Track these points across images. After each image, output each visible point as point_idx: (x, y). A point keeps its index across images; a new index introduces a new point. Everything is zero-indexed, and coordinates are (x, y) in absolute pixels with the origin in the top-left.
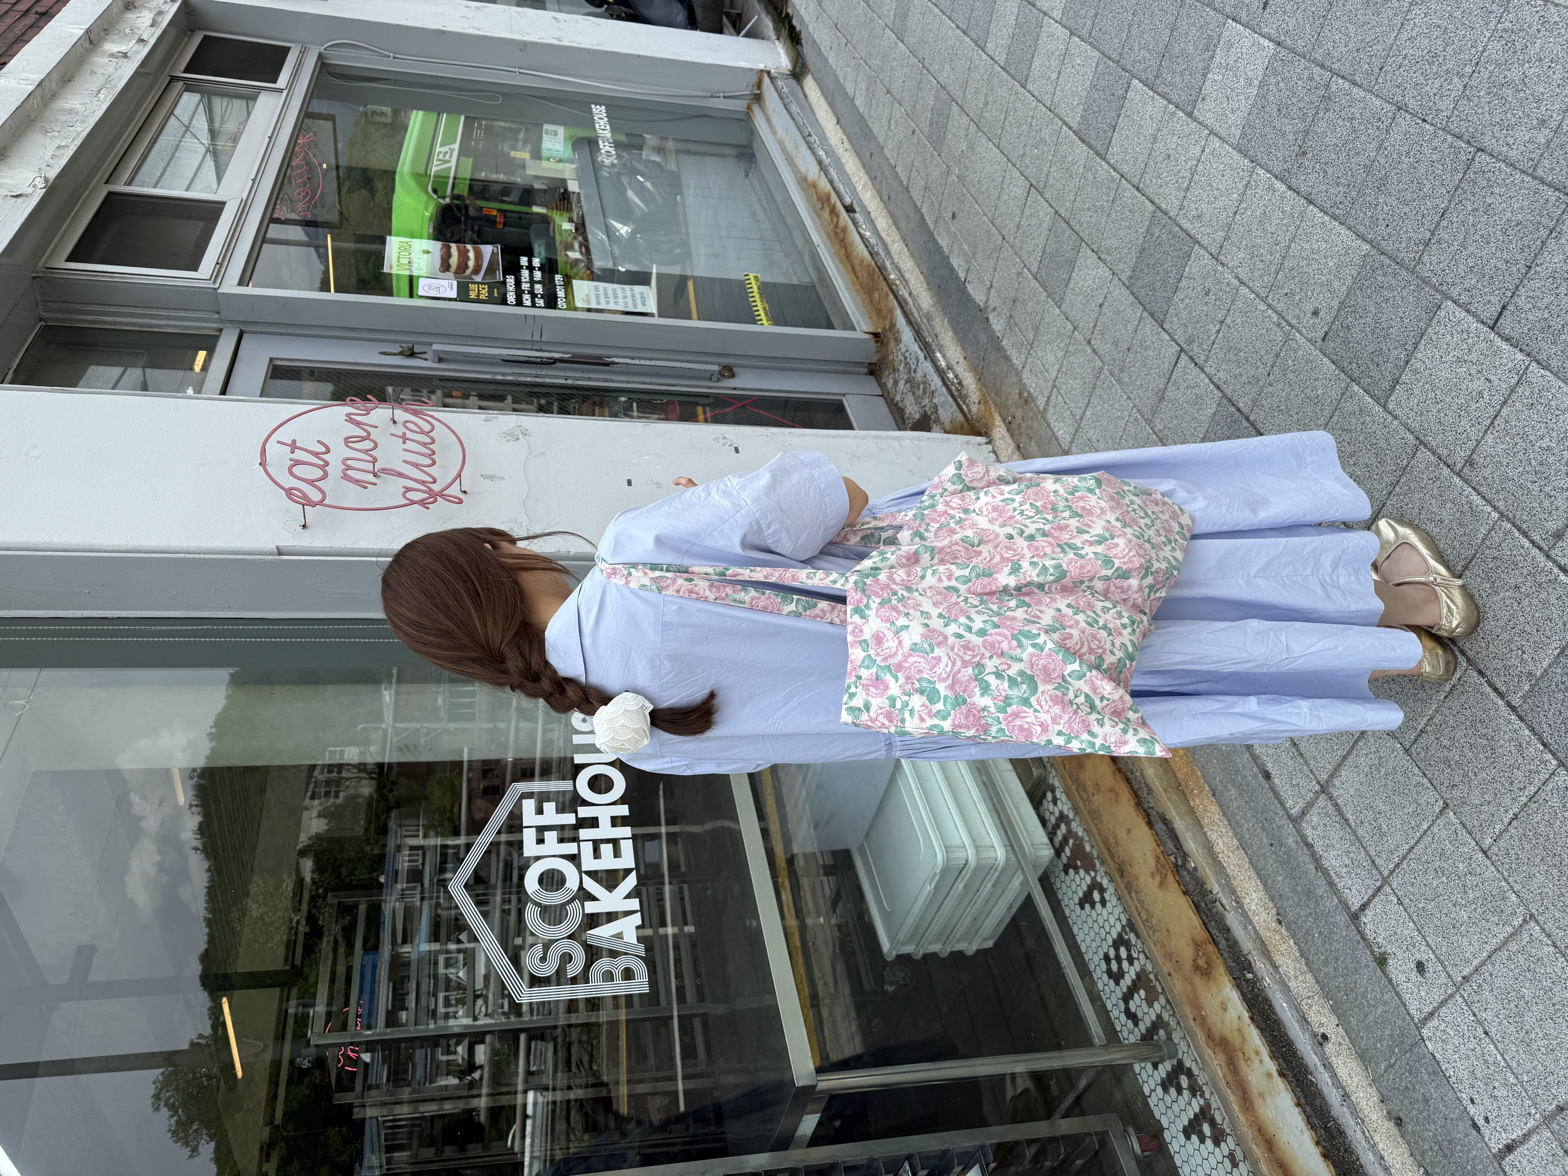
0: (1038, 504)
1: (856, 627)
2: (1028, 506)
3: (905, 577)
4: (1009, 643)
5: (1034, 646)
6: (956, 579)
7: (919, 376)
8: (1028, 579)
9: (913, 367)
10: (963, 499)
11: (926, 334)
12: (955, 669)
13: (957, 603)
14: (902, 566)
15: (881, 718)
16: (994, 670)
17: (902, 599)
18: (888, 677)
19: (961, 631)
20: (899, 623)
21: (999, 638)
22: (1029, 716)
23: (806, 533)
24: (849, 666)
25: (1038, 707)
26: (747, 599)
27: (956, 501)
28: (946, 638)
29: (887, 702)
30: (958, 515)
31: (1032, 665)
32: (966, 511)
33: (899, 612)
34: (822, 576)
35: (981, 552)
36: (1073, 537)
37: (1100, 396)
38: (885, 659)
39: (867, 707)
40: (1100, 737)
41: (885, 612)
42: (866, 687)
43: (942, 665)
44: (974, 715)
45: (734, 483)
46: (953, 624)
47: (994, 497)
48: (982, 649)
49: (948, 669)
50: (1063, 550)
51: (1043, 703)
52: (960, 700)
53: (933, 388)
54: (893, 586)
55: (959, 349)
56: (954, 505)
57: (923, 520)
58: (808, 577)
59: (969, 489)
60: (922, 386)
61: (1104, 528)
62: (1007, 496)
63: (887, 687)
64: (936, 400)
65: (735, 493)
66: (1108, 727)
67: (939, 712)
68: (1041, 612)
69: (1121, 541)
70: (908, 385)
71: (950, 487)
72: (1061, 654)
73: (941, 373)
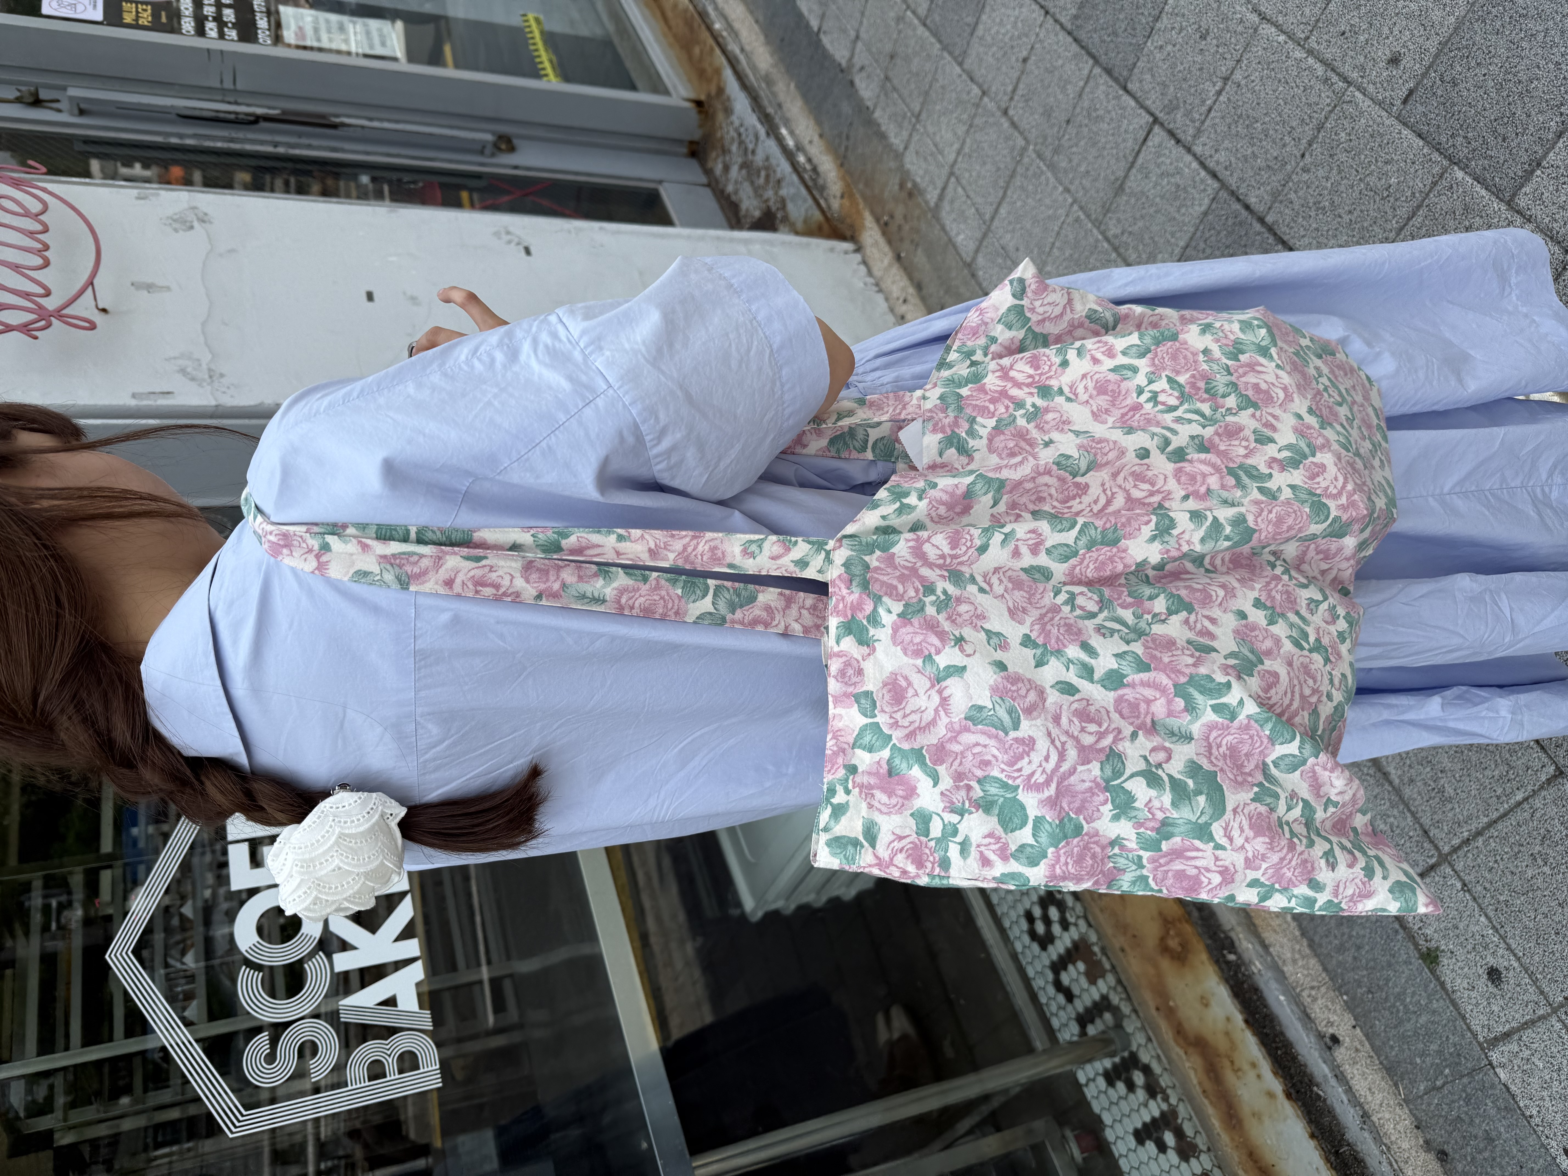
0: (1182, 379)
1: (847, 664)
2: (1162, 384)
3: (947, 550)
4: (1169, 702)
5: (1216, 709)
6: (1048, 552)
7: (759, 159)
8: (1185, 548)
9: (751, 146)
10: (1035, 363)
11: (766, 103)
12: (1065, 767)
13: (1056, 609)
14: (939, 520)
15: (900, 859)
16: (1142, 766)
17: (945, 603)
18: (916, 772)
19: (1071, 676)
20: (943, 660)
21: (1149, 693)
22: (1205, 856)
23: (738, 447)
24: (830, 743)
25: (1223, 841)
26: (609, 592)
27: (1021, 368)
28: (1041, 693)
29: (912, 822)
30: (1029, 401)
31: (1210, 747)
32: (1045, 391)
33: (942, 635)
34: (777, 549)
35: (1087, 486)
36: (1250, 453)
37: (1022, 188)
38: (911, 736)
39: (871, 834)
40: (1329, 889)
41: (912, 633)
42: (867, 791)
43: (1036, 758)
44: (1094, 856)
45: (576, 332)
46: (1053, 661)
47: (1096, 361)
48: (1115, 716)
49: (1050, 766)
50: (1239, 484)
51: (1236, 833)
52: (1069, 827)
53: (779, 175)
54: (925, 572)
55: (812, 123)
56: (1020, 377)
57: (960, 409)
58: (745, 552)
59: (1045, 341)
60: (763, 173)
61: (1296, 430)
62: (1122, 360)
63: (911, 792)
64: (783, 192)
65: (577, 355)
66: (1342, 869)
67: (1023, 847)
68: (1213, 621)
69: (1325, 458)
70: (744, 172)
71: (1003, 334)
72: (1270, 725)
73: (789, 155)
